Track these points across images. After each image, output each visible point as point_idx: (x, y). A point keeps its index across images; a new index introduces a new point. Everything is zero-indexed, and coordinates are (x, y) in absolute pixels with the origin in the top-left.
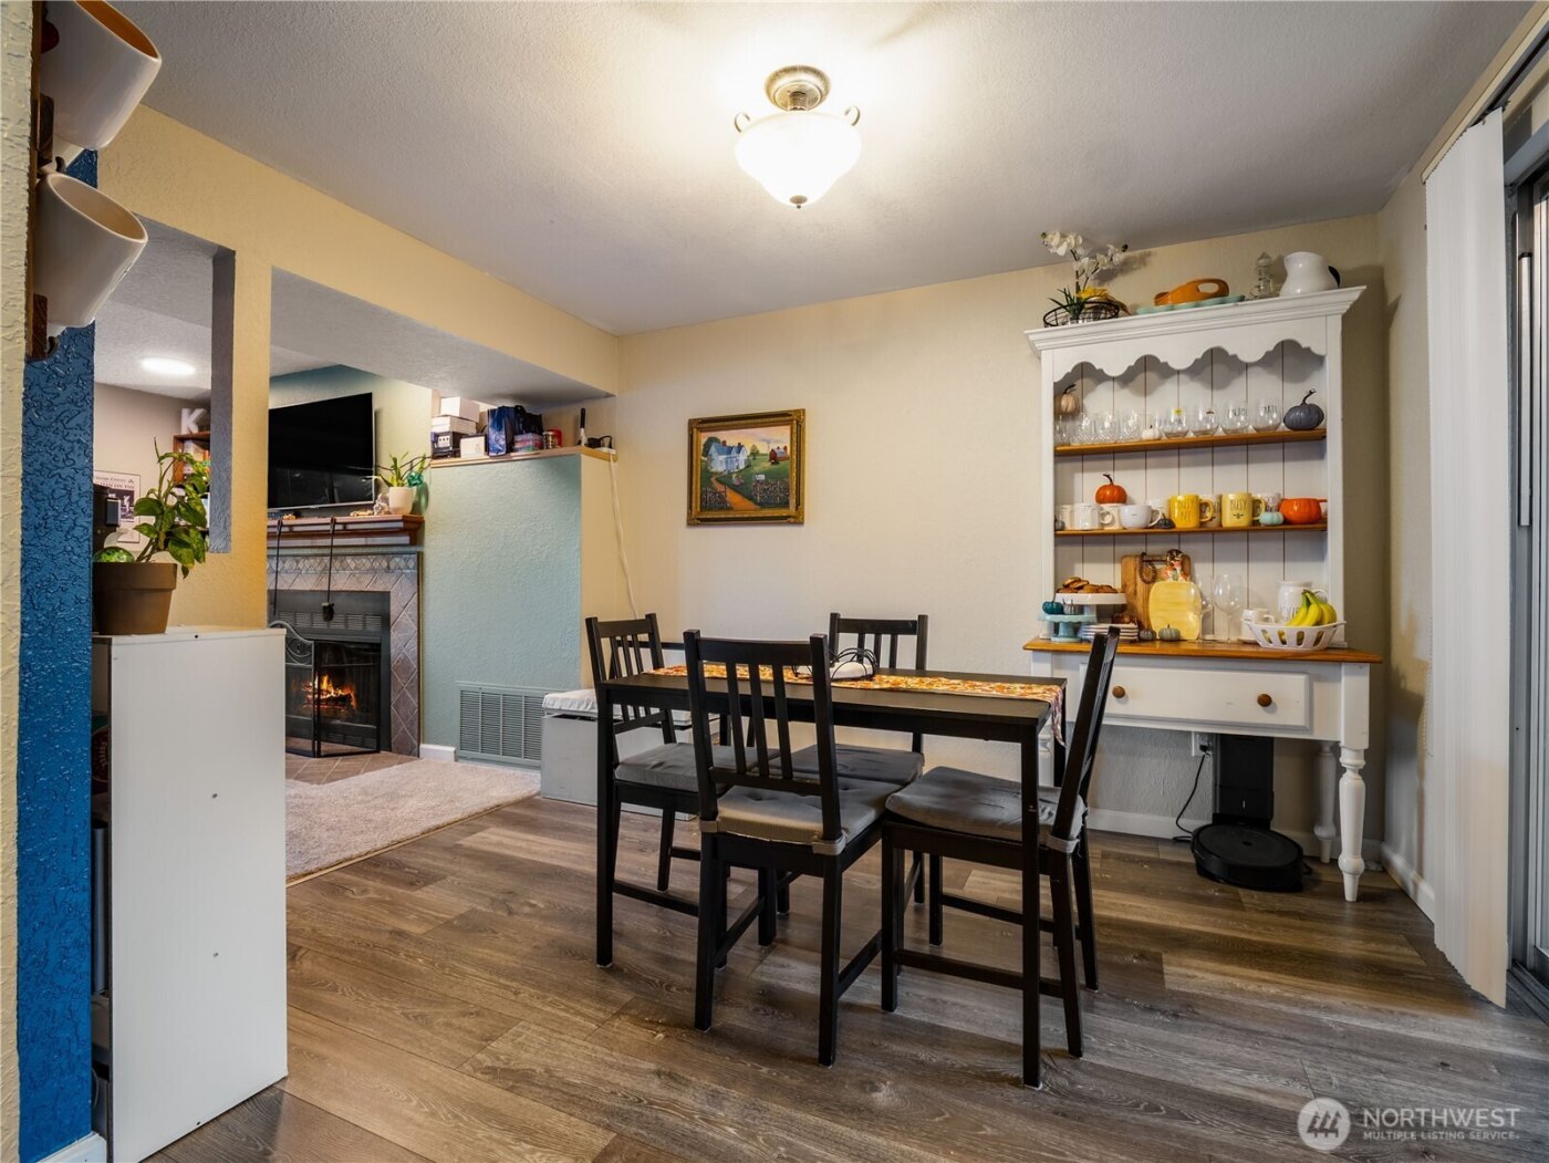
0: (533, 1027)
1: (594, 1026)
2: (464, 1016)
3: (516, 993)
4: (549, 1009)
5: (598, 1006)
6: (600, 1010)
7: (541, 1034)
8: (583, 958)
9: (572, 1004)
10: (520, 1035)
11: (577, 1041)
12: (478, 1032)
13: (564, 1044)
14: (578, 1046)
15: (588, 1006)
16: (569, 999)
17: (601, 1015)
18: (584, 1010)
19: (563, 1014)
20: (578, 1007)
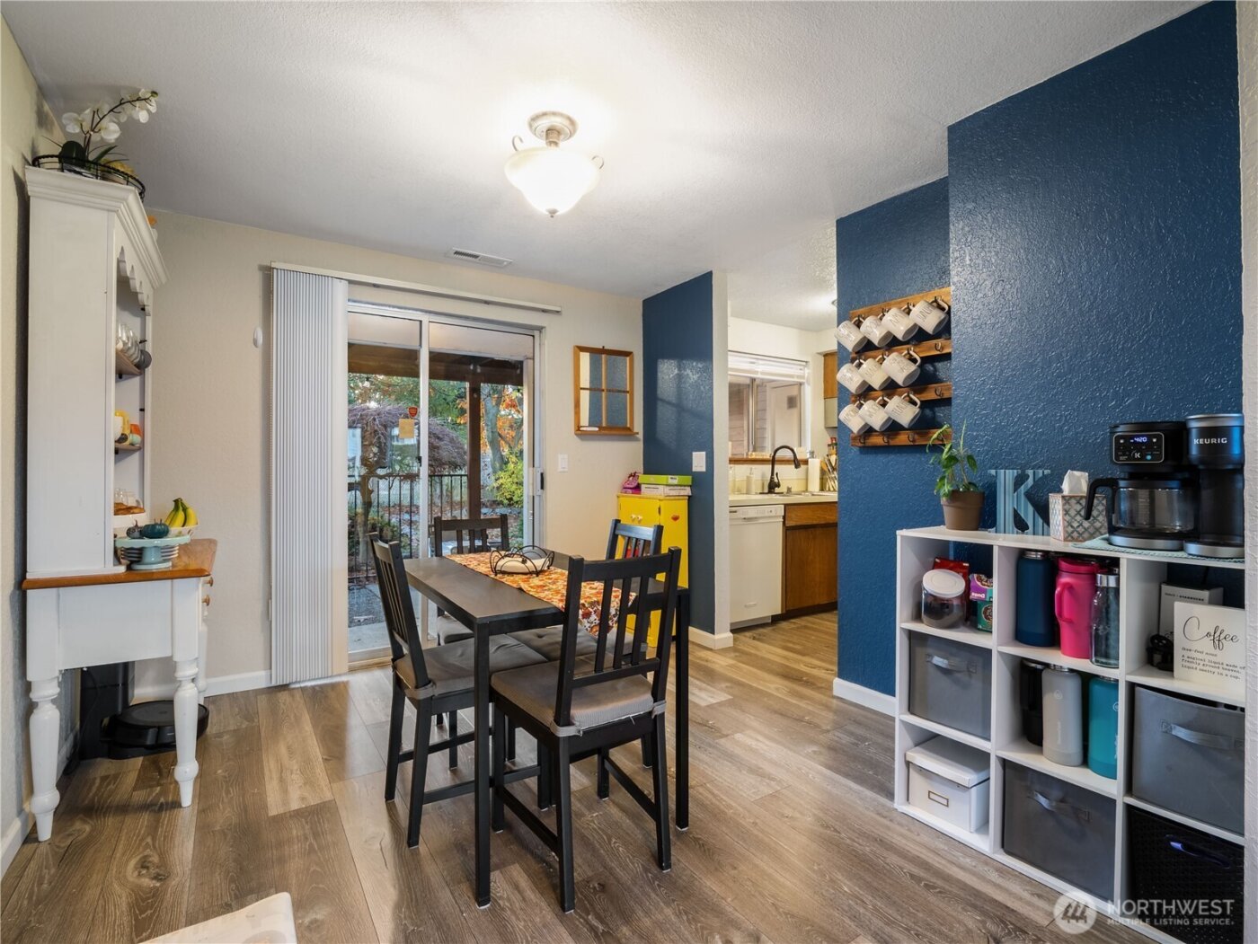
0: (744, 795)
1: (708, 785)
2: (791, 817)
3: (755, 824)
4: (734, 804)
5: (700, 796)
6: (700, 794)
7: (741, 790)
8: (696, 840)
9: (717, 803)
10: (754, 793)
11: (720, 780)
12: (781, 802)
13: (729, 780)
14: (720, 777)
15: (706, 798)
16: (718, 808)
17: (701, 790)
18: (710, 796)
19: (724, 798)
20: (714, 800)
